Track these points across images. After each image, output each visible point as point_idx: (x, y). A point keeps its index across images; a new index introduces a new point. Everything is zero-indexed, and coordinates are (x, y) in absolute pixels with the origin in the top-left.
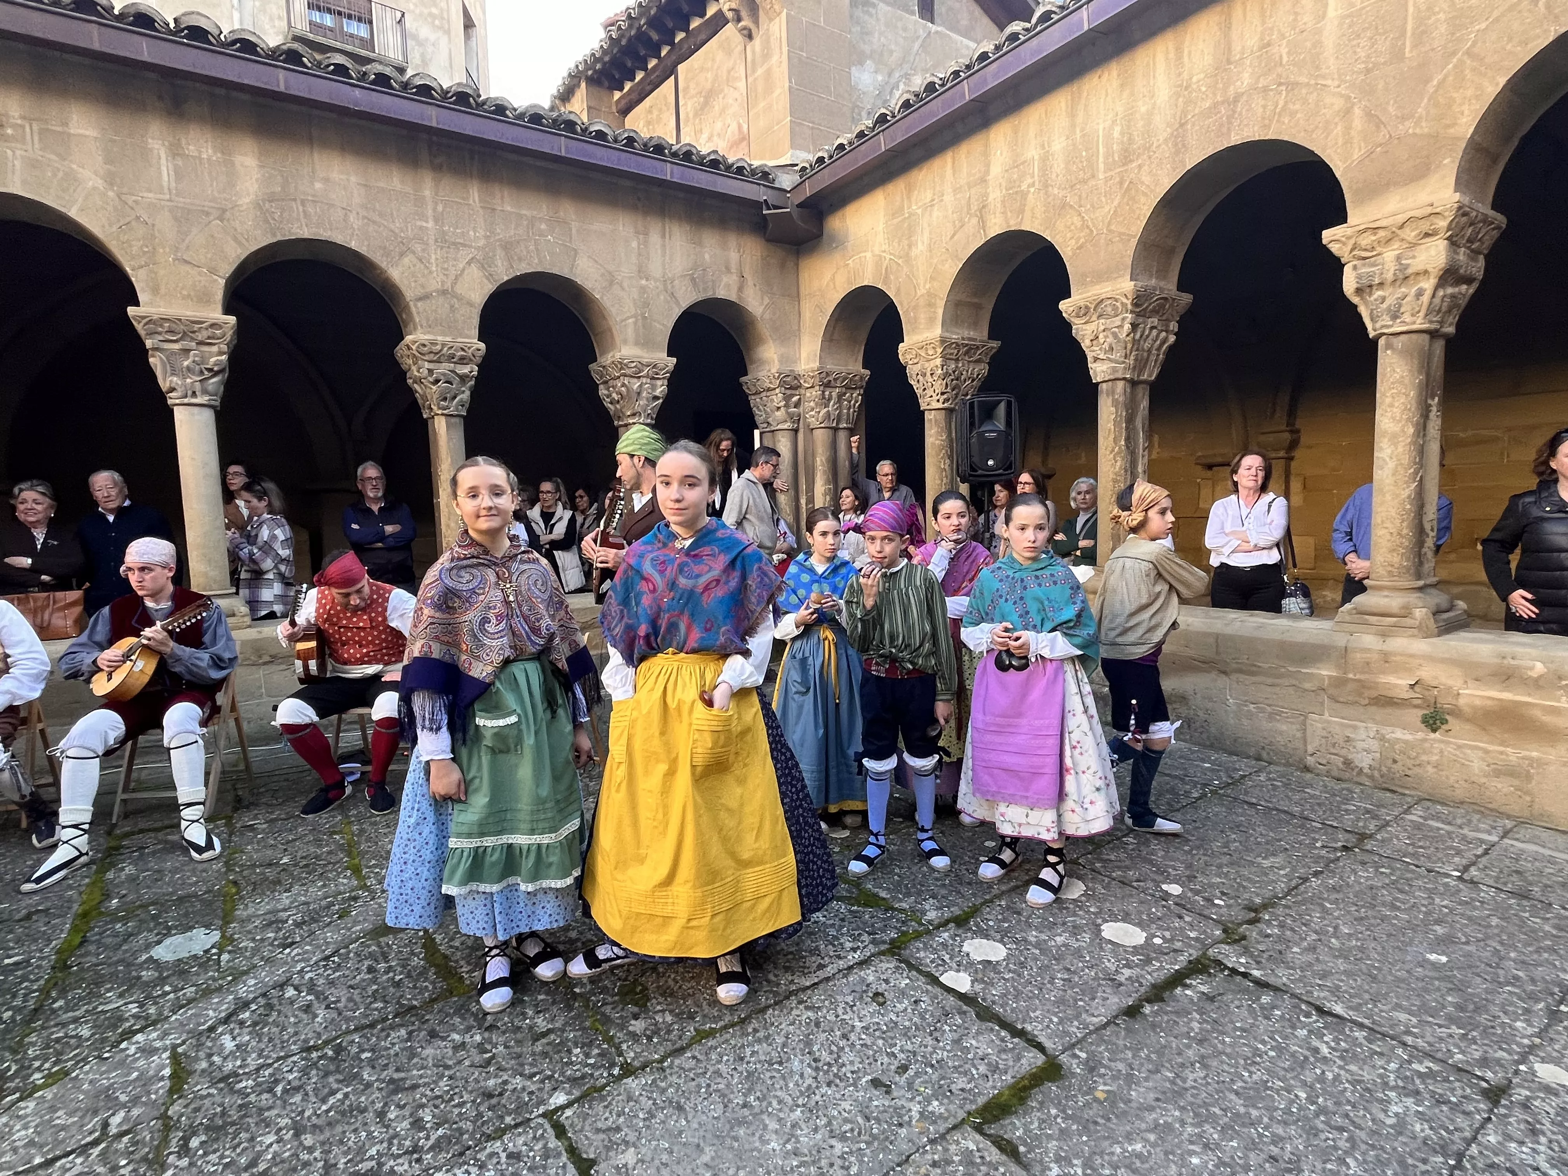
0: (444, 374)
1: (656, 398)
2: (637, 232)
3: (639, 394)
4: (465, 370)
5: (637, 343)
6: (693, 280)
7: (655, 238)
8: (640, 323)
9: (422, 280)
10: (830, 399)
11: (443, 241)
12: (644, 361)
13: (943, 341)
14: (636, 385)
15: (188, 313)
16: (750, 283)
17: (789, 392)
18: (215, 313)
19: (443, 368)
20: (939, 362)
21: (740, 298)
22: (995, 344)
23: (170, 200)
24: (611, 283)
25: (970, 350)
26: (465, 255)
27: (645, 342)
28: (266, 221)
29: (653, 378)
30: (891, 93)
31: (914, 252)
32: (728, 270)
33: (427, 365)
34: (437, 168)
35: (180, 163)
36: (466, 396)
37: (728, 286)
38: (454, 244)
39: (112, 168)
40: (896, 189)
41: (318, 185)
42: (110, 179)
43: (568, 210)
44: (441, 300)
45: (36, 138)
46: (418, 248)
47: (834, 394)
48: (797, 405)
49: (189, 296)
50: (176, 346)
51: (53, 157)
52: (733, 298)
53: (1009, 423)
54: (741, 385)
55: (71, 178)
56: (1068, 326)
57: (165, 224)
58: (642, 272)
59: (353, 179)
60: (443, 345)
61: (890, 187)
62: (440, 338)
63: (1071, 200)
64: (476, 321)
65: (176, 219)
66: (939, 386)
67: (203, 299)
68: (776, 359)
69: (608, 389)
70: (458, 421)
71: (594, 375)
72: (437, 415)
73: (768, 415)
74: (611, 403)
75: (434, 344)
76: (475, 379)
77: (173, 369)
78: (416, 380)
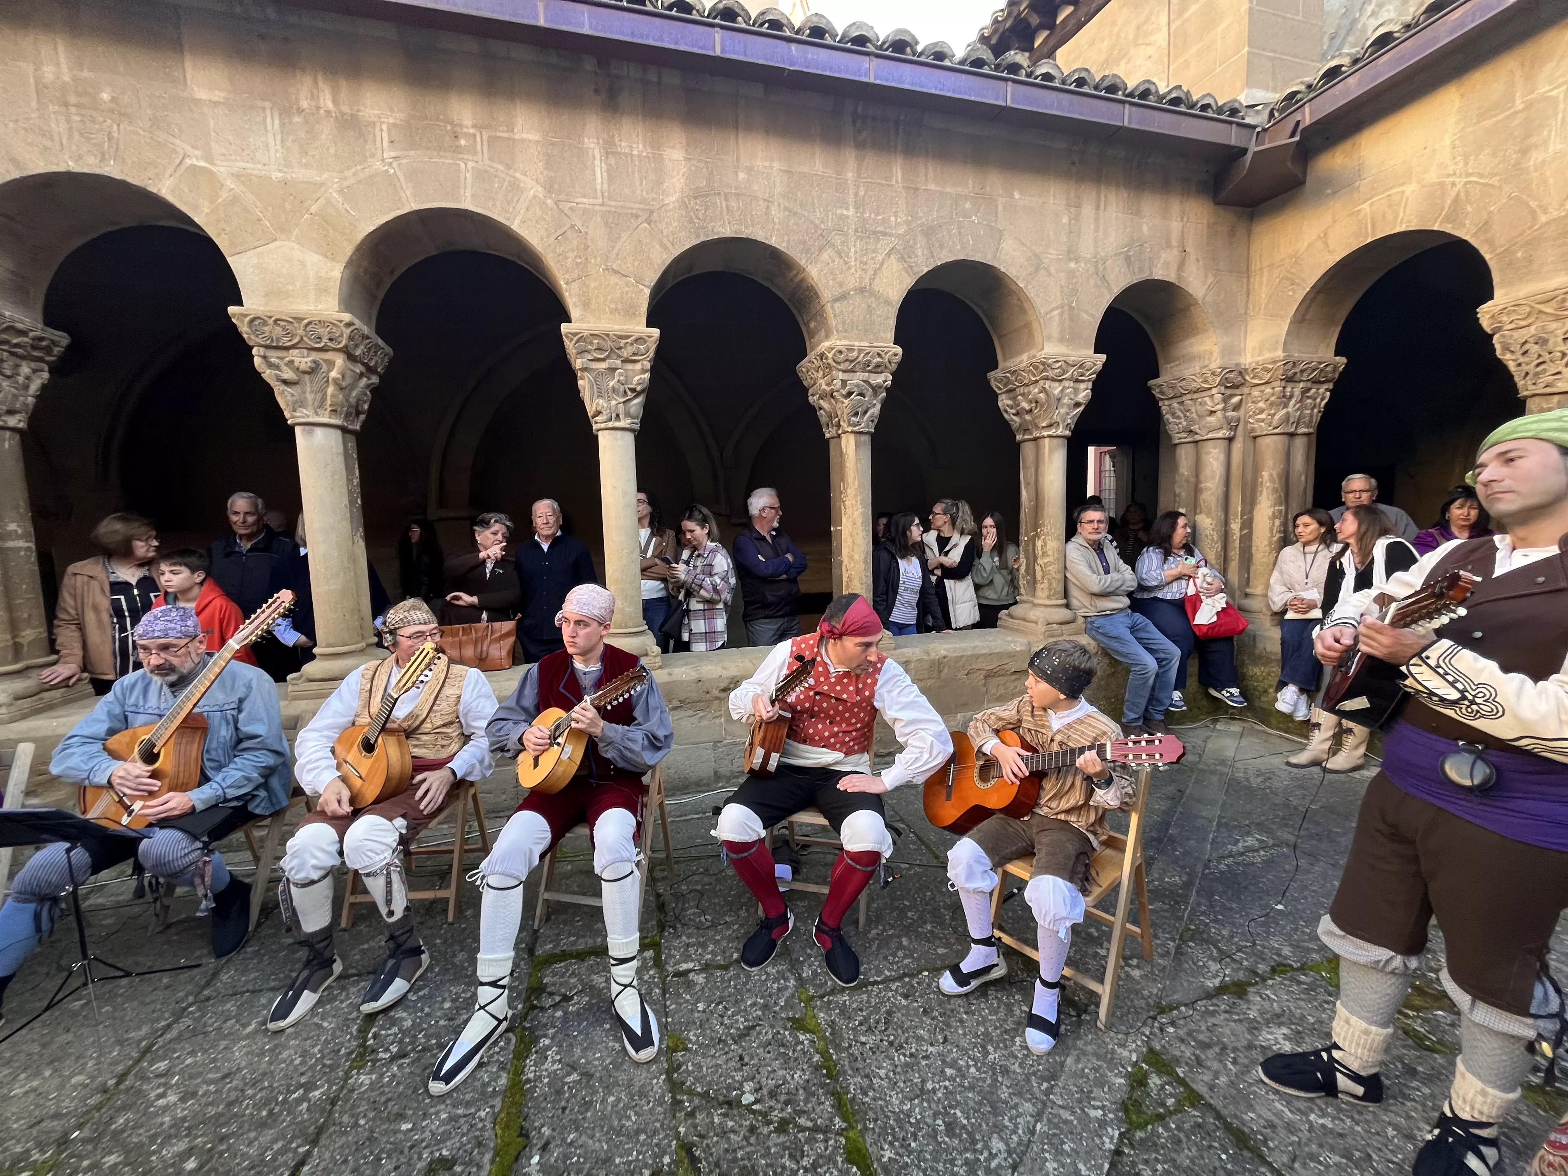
0: (857, 386)
1: (1077, 405)
2: (1069, 205)
3: (1059, 400)
4: (879, 379)
5: (1061, 340)
6: (1128, 258)
7: (1088, 209)
8: (1066, 316)
9: (840, 278)
10: (1291, 397)
11: (863, 230)
12: (1071, 360)
14: (1056, 389)
15: (617, 327)
16: (1192, 258)
17: (1229, 392)
18: (639, 327)
19: (857, 379)
21: (1179, 277)
23: (603, 205)
24: (1037, 268)
26: (885, 245)
27: (1070, 337)
28: (691, 221)
29: (1077, 381)
31: (1536, 160)
32: (1169, 245)
33: (841, 375)
34: (860, 146)
35: (613, 162)
36: (876, 410)
37: (1167, 264)
38: (875, 233)
39: (552, 174)
41: (742, 176)
42: (549, 186)
43: (995, 183)
44: (858, 300)
45: (485, 147)
46: (838, 240)
47: (1297, 392)
48: (1237, 407)
49: (616, 309)
50: (603, 365)
51: (500, 167)
52: (1172, 278)
54: (1150, 389)
55: (515, 187)
57: (597, 233)
58: (1072, 254)
59: (776, 165)
60: (860, 351)
62: (856, 343)
64: (892, 323)
65: (607, 224)
67: (629, 312)
68: (1216, 350)
69: (1014, 399)
70: (867, 439)
71: (993, 384)
72: (845, 432)
73: (1191, 421)
74: (1017, 414)
75: (850, 350)
76: (887, 390)
77: (600, 391)
78: (825, 395)
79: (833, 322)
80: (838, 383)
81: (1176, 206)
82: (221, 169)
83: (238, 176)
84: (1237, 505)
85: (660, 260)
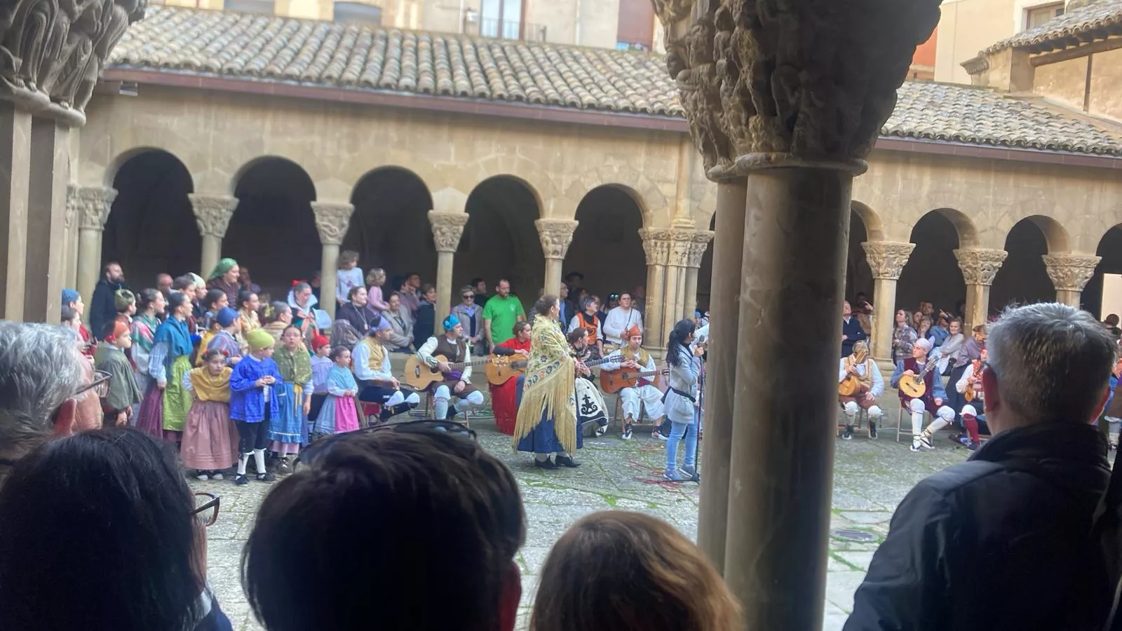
0: (987, 266)
1: (1087, 278)
2: (1087, 191)
3: (1078, 275)
4: (997, 264)
5: (1081, 249)
6: (1115, 213)
7: (1096, 193)
8: (1083, 238)
9: (984, 223)
11: (995, 204)
12: (1084, 258)
14: (1077, 271)
15: (900, 243)
18: (907, 243)
19: (987, 264)
23: (900, 197)
24: (1070, 217)
27: (1084, 248)
28: (930, 202)
29: (1087, 268)
33: (982, 262)
34: (997, 171)
35: (905, 182)
36: (993, 277)
38: (1000, 205)
39: (884, 187)
41: (950, 185)
42: (883, 191)
43: (1054, 183)
44: (991, 231)
46: (985, 208)
49: (900, 236)
50: (892, 256)
57: (897, 207)
58: (1088, 211)
59: (963, 180)
60: (990, 253)
62: (990, 249)
64: (1004, 241)
65: (901, 204)
67: (904, 237)
69: (1055, 270)
70: (988, 288)
71: (1045, 261)
72: (979, 284)
74: (1056, 277)
75: (987, 253)
76: (999, 268)
77: (889, 265)
78: (970, 267)
79: (980, 241)
80: (980, 265)
85: (918, 216)
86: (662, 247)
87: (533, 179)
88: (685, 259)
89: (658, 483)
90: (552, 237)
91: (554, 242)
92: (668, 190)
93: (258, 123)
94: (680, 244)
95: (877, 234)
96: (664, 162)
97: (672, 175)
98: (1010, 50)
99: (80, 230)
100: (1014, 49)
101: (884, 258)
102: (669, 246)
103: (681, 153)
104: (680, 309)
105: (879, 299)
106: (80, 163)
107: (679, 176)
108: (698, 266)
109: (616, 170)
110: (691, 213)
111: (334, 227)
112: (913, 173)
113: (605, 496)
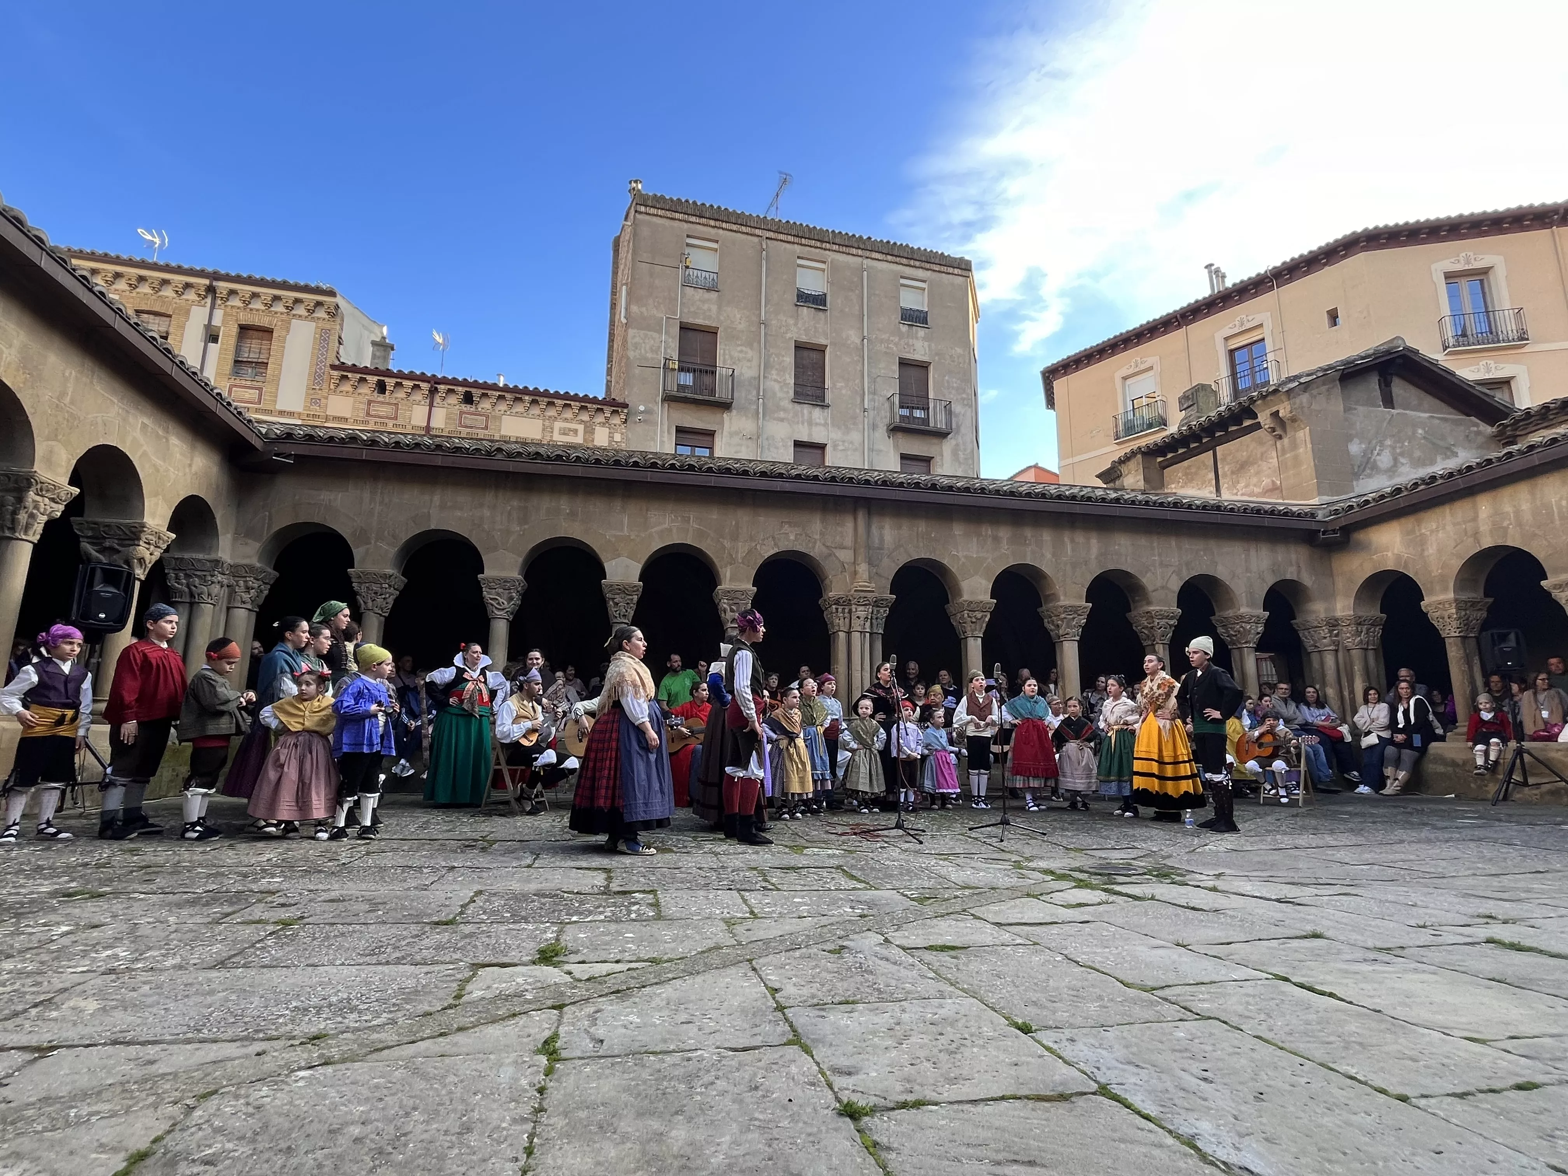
0: (1164, 625)
1: (1258, 633)
2: (1244, 551)
3: (1249, 631)
4: (1172, 622)
5: (1248, 605)
6: (1273, 571)
7: (1253, 553)
8: (1249, 596)
9: (1155, 582)
10: (1362, 632)
11: (1162, 564)
12: (1253, 614)
13: (1456, 600)
14: (1248, 626)
15: (1078, 603)
16: (1304, 569)
17: (1331, 628)
18: (1083, 603)
19: (1163, 622)
20: (1454, 611)
21: (1299, 578)
22: (1491, 600)
23: (1070, 560)
24: (1234, 576)
25: (1473, 604)
26: (1172, 569)
27: (1251, 604)
28: (1100, 564)
29: (1257, 623)
30: (1372, 453)
31: (1426, 553)
32: (1291, 565)
33: (1157, 621)
34: (1159, 533)
35: (1074, 545)
36: (1170, 635)
37: (1292, 572)
38: (1166, 565)
39: (1054, 550)
40: (1408, 522)
41: (1117, 547)
42: (1054, 555)
43: (1212, 544)
44: (1162, 590)
45: (1034, 542)
46: (1152, 568)
47: (1365, 630)
48: (1337, 636)
49: (1076, 596)
50: (1070, 617)
51: (1038, 549)
52: (1295, 578)
53: (1518, 642)
54: (1292, 625)
55: (1043, 556)
56: (1549, 594)
57: (1068, 570)
58: (1248, 570)
59: (1128, 543)
61: (1403, 520)
62: (1161, 609)
63: (1540, 533)
64: (1176, 600)
65: (1072, 567)
66: (1455, 624)
67: (1081, 598)
68: (1322, 610)
69: (1226, 629)
71: (1214, 622)
72: (1157, 643)
73: (1315, 642)
74: (1228, 636)
75: (1161, 613)
76: (1175, 626)
77: (1068, 626)
78: (1145, 627)
79: (1154, 600)
80: (1156, 623)
81: (1292, 548)
82: (960, 554)
83: (966, 557)
84: (1345, 684)
85: (1090, 578)
86: (843, 612)
87: (708, 547)
88: (868, 624)
89: (855, 834)
90: (730, 605)
91: (732, 611)
92: (845, 556)
93: (427, 497)
94: (862, 608)
95: (1054, 597)
96: (840, 529)
97: (849, 541)
98: (1139, 456)
99: (228, 609)
100: (1144, 454)
101: (1062, 620)
102: (850, 612)
103: (855, 519)
104: (867, 675)
105: (1062, 662)
106: (235, 540)
107: (856, 541)
108: (881, 631)
109: (792, 537)
110: (870, 578)
111: (501, 600)
112: (1080, 537)
113: (790, 847)
